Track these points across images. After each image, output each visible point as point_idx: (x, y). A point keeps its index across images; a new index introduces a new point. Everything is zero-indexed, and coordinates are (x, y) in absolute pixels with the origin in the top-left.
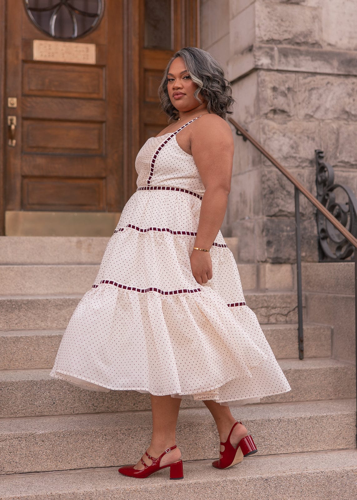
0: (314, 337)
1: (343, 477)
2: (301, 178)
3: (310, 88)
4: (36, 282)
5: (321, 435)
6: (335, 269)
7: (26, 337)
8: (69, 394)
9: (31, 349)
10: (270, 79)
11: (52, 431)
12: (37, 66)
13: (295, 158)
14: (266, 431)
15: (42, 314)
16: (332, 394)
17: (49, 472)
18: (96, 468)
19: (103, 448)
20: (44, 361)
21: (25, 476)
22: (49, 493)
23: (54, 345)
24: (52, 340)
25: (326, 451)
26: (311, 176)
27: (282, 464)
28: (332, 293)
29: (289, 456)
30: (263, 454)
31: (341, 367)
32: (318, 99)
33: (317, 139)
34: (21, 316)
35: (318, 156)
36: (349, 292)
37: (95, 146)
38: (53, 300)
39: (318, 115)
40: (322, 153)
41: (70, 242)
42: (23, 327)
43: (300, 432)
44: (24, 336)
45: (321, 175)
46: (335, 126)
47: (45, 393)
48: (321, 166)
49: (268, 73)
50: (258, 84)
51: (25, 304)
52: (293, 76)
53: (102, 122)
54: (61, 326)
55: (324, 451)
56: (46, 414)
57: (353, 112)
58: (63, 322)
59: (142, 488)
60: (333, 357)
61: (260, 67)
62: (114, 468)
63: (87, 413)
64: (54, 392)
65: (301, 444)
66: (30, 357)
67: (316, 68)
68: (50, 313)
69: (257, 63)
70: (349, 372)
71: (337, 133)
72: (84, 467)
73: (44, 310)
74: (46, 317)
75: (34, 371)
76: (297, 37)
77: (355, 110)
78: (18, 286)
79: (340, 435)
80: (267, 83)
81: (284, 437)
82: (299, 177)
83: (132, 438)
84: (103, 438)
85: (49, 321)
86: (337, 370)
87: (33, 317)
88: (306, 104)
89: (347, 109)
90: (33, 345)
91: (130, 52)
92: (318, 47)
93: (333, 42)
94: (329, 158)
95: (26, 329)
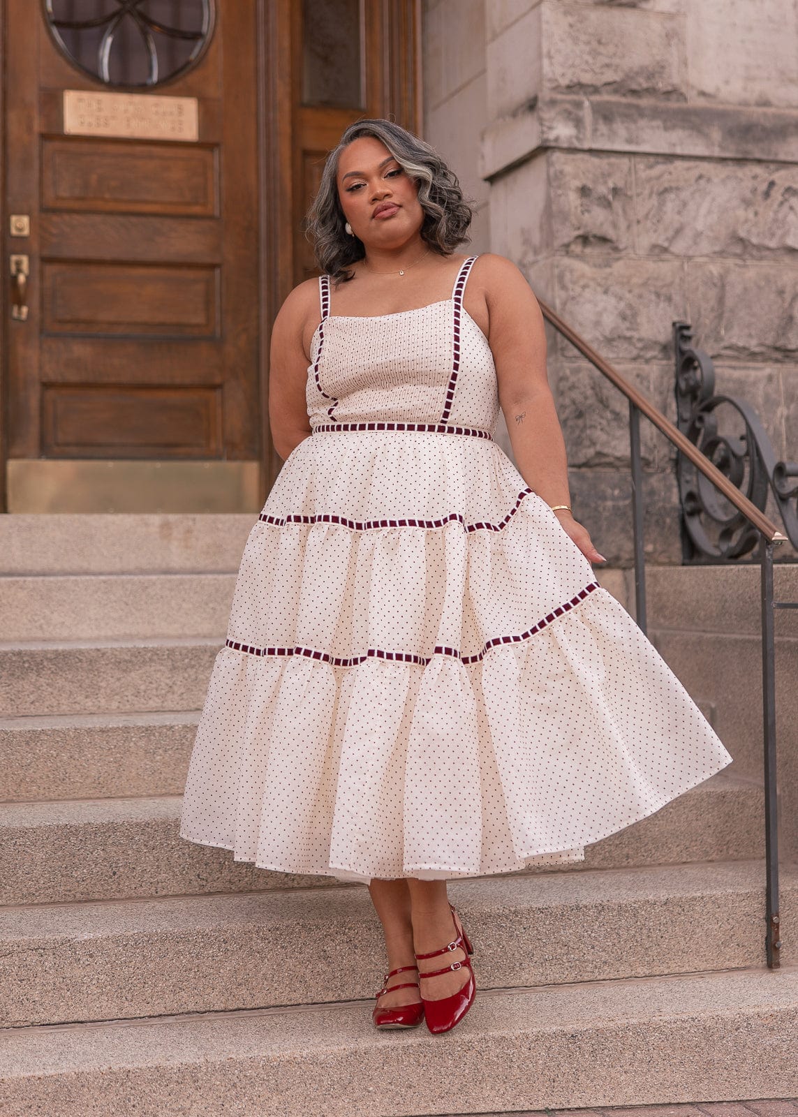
1: (739, 1029)
2: (641, 383)
3: (661, 189)
4: (73, 612)
5: (691, 939)
6: (717, 580)
7: (54, 730)
8: (147, 854)
9: (65, 757)
10: (574, 170)
11: (111, 935)
12: (72, 146)
13: (629, 339)
14: (571, 931)
15: (87, 681)
16: (714, 849)
17: (104, 1023)
18: (205, 1012)
19: (221, 970)
20: (94, 783)
21: (51, 1031)
22: (105, 1067)
23: (112, 747)
24: (110, 736)
25: (701, 973)
26: (665, 380)
27: (605, 1001)
28: (711, 632)
29: (621, 983)
30: (566, 981)
31: (732, 792)
32: (679, 213)
33: (677, 298)
34: (42, 686)
35: (679, 335)
36: (749, 629)
37: (199, 319)
38: (110, 652)
39: (679, 247)
40: (688, 328)
41: (147, 525)
42: (46, 710)
43: (645, 931)
44: (49, 730)
45: (685, 375)
46: (715, 269)
47: (93, 851)
48: (685, 357)
49: (571, 157)
50: (549, 181)
51: (50, 660)
52: (624, 162)
53: (212, 267)
55: (697, 973)
56: (97, 896)
57: (754, 240)
58: (133, 697)
61: (553, 144)
62: (245, 1012)
63: (185, 895)
64: (114, 849)
65: (647, 959)
66: (62, 775)
67: (674, 145)
68: (104, 678)
69: (545, 136)
70: (750, 803)
71: (721, 285)
72: (181, 1011)
73: (91, 672)
74: (95, 687)
75: (71, 803)
76: (632, 78)
77: (758, 235)
78: (36, 622)
79: (731, 937)
80: (568, 178)
81: (610, 944)
82: (638, 380)
83: (283, 947)
84: (219, 947)
85: (102, 697)
86: (724, 797)
87: (68, 688)
88: (653, 223)
89: (742, 234)
90: (68, 747)
91: (271, 115)
92: (678, 100)
93: (709, 87)
94: (702, 340)
95: (52, 714)
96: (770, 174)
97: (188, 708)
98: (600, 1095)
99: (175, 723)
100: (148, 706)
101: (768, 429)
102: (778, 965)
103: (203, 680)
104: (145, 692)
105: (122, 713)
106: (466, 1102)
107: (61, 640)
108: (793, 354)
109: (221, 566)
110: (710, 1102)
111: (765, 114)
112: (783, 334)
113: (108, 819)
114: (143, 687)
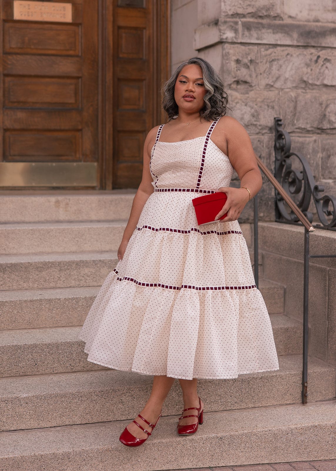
0: (268, 296)
1: (288, 434)
2: (260, 144)
3: (271, 60)
4: (18, 243)
5: (271, 392)
6: (288, 235)
7: (11, 301)
8: (49, 356)
9: (15, 312)
10: (234, 52)
11: (35, 395)
12: (18, 25)
13: (255, 125)
14: (222, 390)
15: (24, 276)
16: (282, 351)
17: (32, 430)
18: (73, 425)
19: (79, 408)
20: (27, 322)
21: (11, 434)
22: (33, 454)
23: (35, 308)
24: (34, 303)
25: (274, 406)
26: (270, 142)
27: (235, 421)
28: (285, 256)
29: (242, 411)
30: (220, 410)
31: (291, 327)
32: (278, 70)
33: (276, 107)
34: (5, 278)
35: (276, 124)
36: (301, 258)
37: (72, 101)
38: (34, 263)
39: (278, 85)
40: (280, 120)
41: (49, 202)
42: (7, 288)
43: (252, 390)
44: (9, 301)
45: (279, 141)
46: (293, 94)
47: (27, 355)
48: (279, 133)
49: (232, 46)
50: (223, 56)
51: (9, 267)
52: (255, 48)
53: (78, 78)
54: (42, 286)
55: (273, 406)
56: (29, 374)
57: (310, 82)
58: (43, 282)
59: (113, 448)
60: (285, 313)
61: (225, 40)
62: (89, 425)
63: (65, 372)
64: (36, 354)
65: (253, 401)
66: (14, 319)
67: (277, 40)
68: (31, 274)
69: (222, 37)
70: (298, 332)
71: (295, 101)
72: (63, 425)
73: (26, 272)
74: (28, 278)
75: (18, 331)
76: (260, 11)
77: (312, 79)
78: (2, 247)
79: (287, 391)
80: (231, 56)
81: (238, 395)
82: (259, 143)
83: (104, 399)
84: (79, 399)
85: (30, 282)
86: (287, 329)
87: (16, 279)
88: (267, 75)
89: (305, 79)
90: (17, 308)
91: (104, 12)
92: (279, 20)
93: (293, 13)
94: (287, 125)
95: (10, 289)
96: (318, 52)
97: (67, 286)
98: (231, 461)
99: (61, 297)
100: (50, 286)
101: (313, 163)
102: (306, 403)
103: (73, 275)
104: (48, 280)
105: (39, 289)
106: (177, 465)
107: (13, 254)
108: (325, 131)
109: (81, 219)
110: (276, 463)
111: (317, 26)
112: (321, 122)
113: (33, 342)
114: (47, 278)
